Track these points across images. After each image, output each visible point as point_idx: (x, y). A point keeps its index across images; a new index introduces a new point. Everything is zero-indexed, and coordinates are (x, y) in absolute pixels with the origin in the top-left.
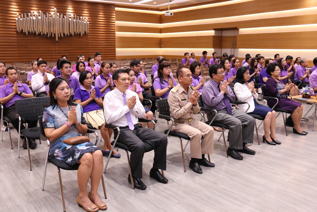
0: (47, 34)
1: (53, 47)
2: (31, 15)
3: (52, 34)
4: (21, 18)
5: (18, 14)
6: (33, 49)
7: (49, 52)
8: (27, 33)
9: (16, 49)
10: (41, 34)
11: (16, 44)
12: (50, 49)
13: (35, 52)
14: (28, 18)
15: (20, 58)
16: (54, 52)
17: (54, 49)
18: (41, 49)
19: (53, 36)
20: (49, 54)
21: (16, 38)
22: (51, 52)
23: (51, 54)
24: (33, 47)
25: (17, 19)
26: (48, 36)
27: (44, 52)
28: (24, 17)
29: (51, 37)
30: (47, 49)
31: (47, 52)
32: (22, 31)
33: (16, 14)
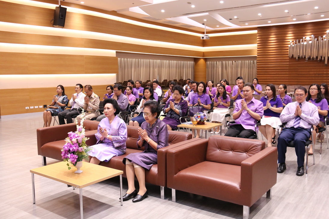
0: (317, 58)
1: (325, 70)
2: (302, 41)
3: (321, 58)
4: (293, 44)
5: (291, 42)
6: (303, 73)
7: (320, 76)
8: (297, 58)
9: (287, 73)
10: (310, 58)
11: (288, 68)
12: (320, 73)
13: (304, 76)
14: (299, 44)
15: (290, 80)
16: (324, 75)
17: (325, 73)
18: (311, 73)
19: (323, 59)
20: (319, 78)
21: (288, 63)
22: (322, 76)
23: (321, 78)
24: (303, 70)
25: (289, 46)
26: (318, 59)
27: (313, 75)
28: (296, 43)
29: (321, 60)
30: (318, 73)
31: (317, 75)
32: (293, 56)
33: (289, 42)
